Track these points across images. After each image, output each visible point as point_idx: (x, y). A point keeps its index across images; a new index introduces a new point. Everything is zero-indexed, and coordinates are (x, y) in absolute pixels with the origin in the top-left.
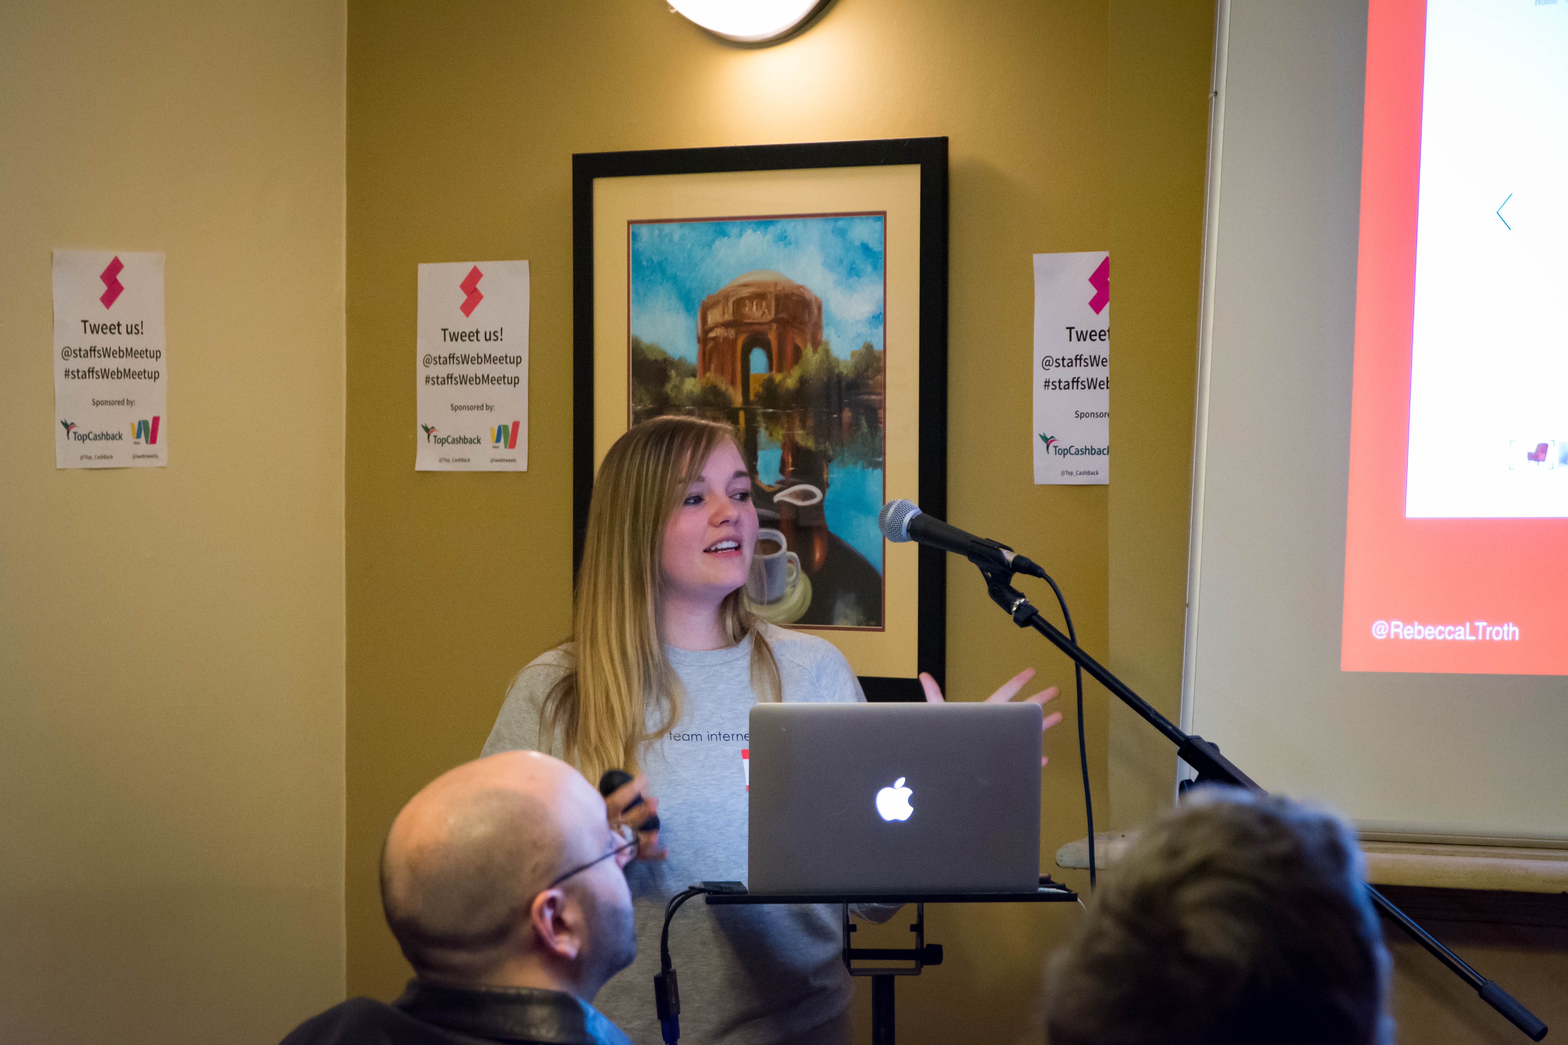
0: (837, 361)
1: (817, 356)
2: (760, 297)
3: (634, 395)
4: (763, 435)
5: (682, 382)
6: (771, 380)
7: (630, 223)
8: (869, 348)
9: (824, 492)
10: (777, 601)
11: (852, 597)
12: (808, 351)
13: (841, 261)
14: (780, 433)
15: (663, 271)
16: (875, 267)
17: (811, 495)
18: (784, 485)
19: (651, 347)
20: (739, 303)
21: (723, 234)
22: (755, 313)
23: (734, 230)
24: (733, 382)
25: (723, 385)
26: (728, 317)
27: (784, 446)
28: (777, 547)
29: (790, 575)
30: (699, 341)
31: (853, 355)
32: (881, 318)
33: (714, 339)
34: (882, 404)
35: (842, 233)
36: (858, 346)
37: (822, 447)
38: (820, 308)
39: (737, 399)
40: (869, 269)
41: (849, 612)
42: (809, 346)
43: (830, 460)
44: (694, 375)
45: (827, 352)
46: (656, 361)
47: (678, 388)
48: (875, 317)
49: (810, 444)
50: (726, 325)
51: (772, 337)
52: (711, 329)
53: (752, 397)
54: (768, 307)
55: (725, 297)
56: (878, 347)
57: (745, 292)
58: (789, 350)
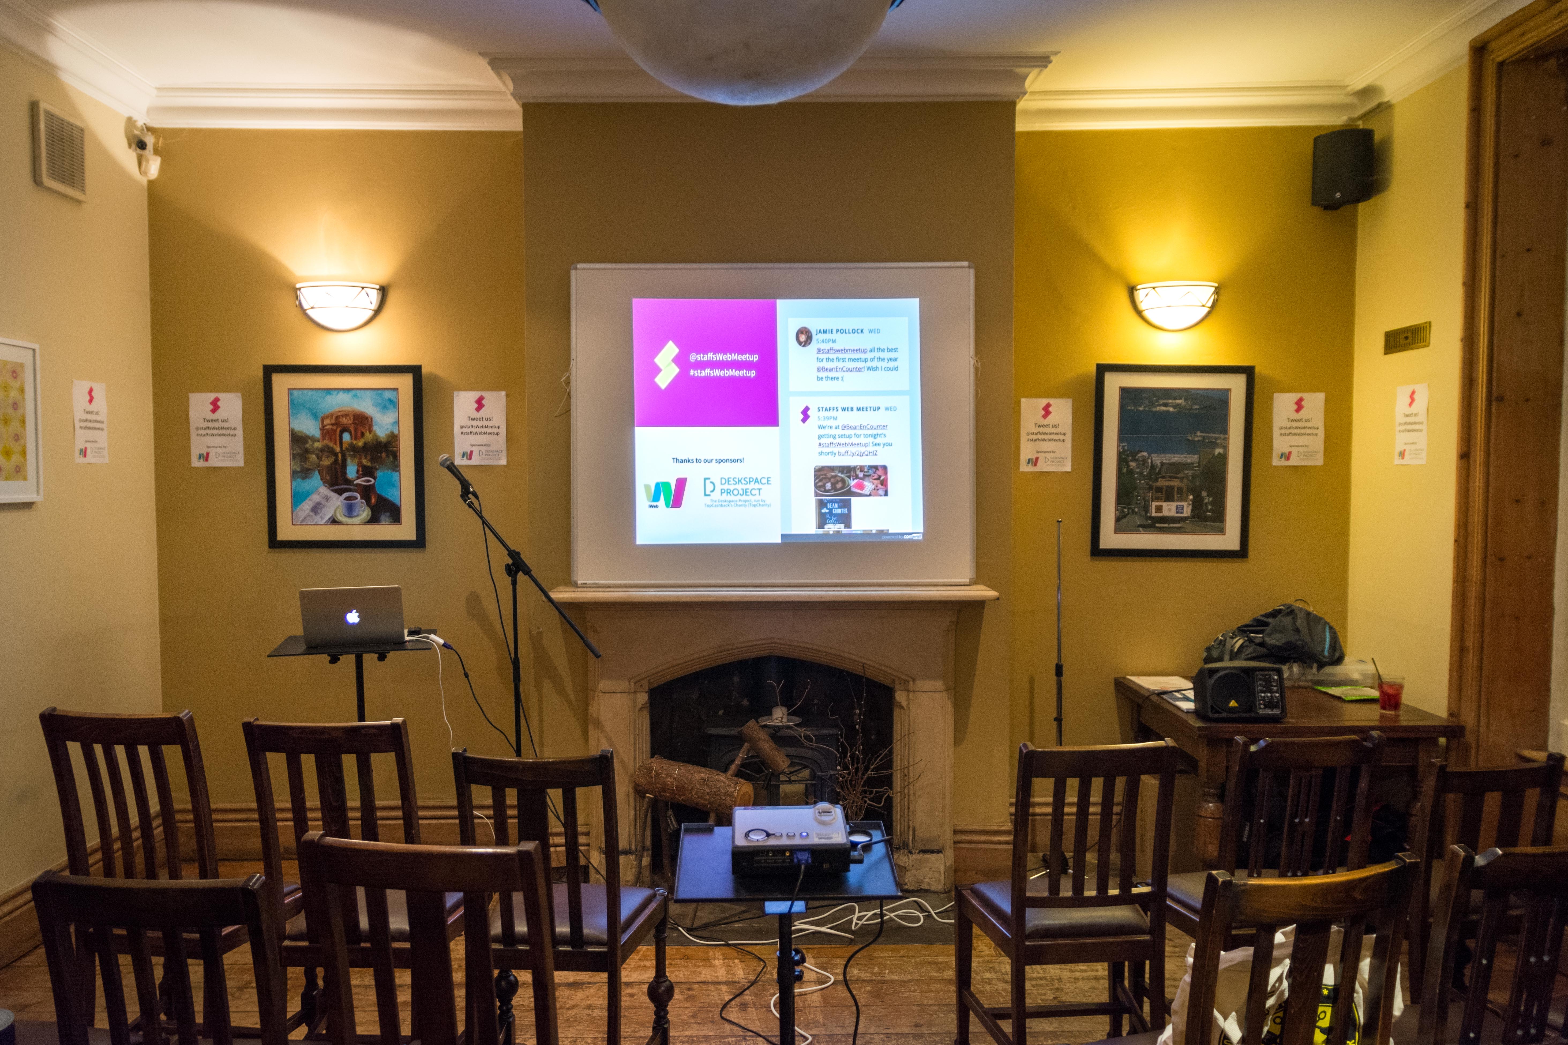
0: (379, 437)
1: (371, 436)
2: (346, 415)
3: (292, 448)
4: (349, 461)
5: (313, 443)
6: (352, 443)
7: (289, 389)
8: (392, 433)
9: (375, 479)
10: (357, 516)
11: (388, 514)
12: (367, 434)
13: (380, 404)
14: (356, 461)
15: (304, 406)
16: (394, 406)
17: (369, 481)
18: (358, 478)
19: (299, 432)
20: (337, 417)
21: (330, 394)
22: (344, 421)
23: (335, 392)
24: (336, 443)
25: (331, 444)
26: (333, 422)
27: (358, 465)
28: (356, 498)
29: (362, 507)
30: (321, 430)
31: (386, 435)
32: (397, 423)
33: (328, 429)
34: (398, 451)
35: (380, 395)
36: (388, 432)
37: (374, 465)
38: (372, 419)
39: (338, 449)
40: (392, 407)
41: (387, 519)
42: (368, 432)
43: (377, 469)
44: (318, 441)
45: (375, 434)
46: (302, 437)
47: (312, 445)
48: (395, 423)
49: (369, 464)
50: (332, 424)
51: (352, 429)
52: (326, 426)
53: (344, 449)
54: (350, 418)
55: (332, 415)
56: (396, 432)
57: (340, 414)
58: (359, 434)
